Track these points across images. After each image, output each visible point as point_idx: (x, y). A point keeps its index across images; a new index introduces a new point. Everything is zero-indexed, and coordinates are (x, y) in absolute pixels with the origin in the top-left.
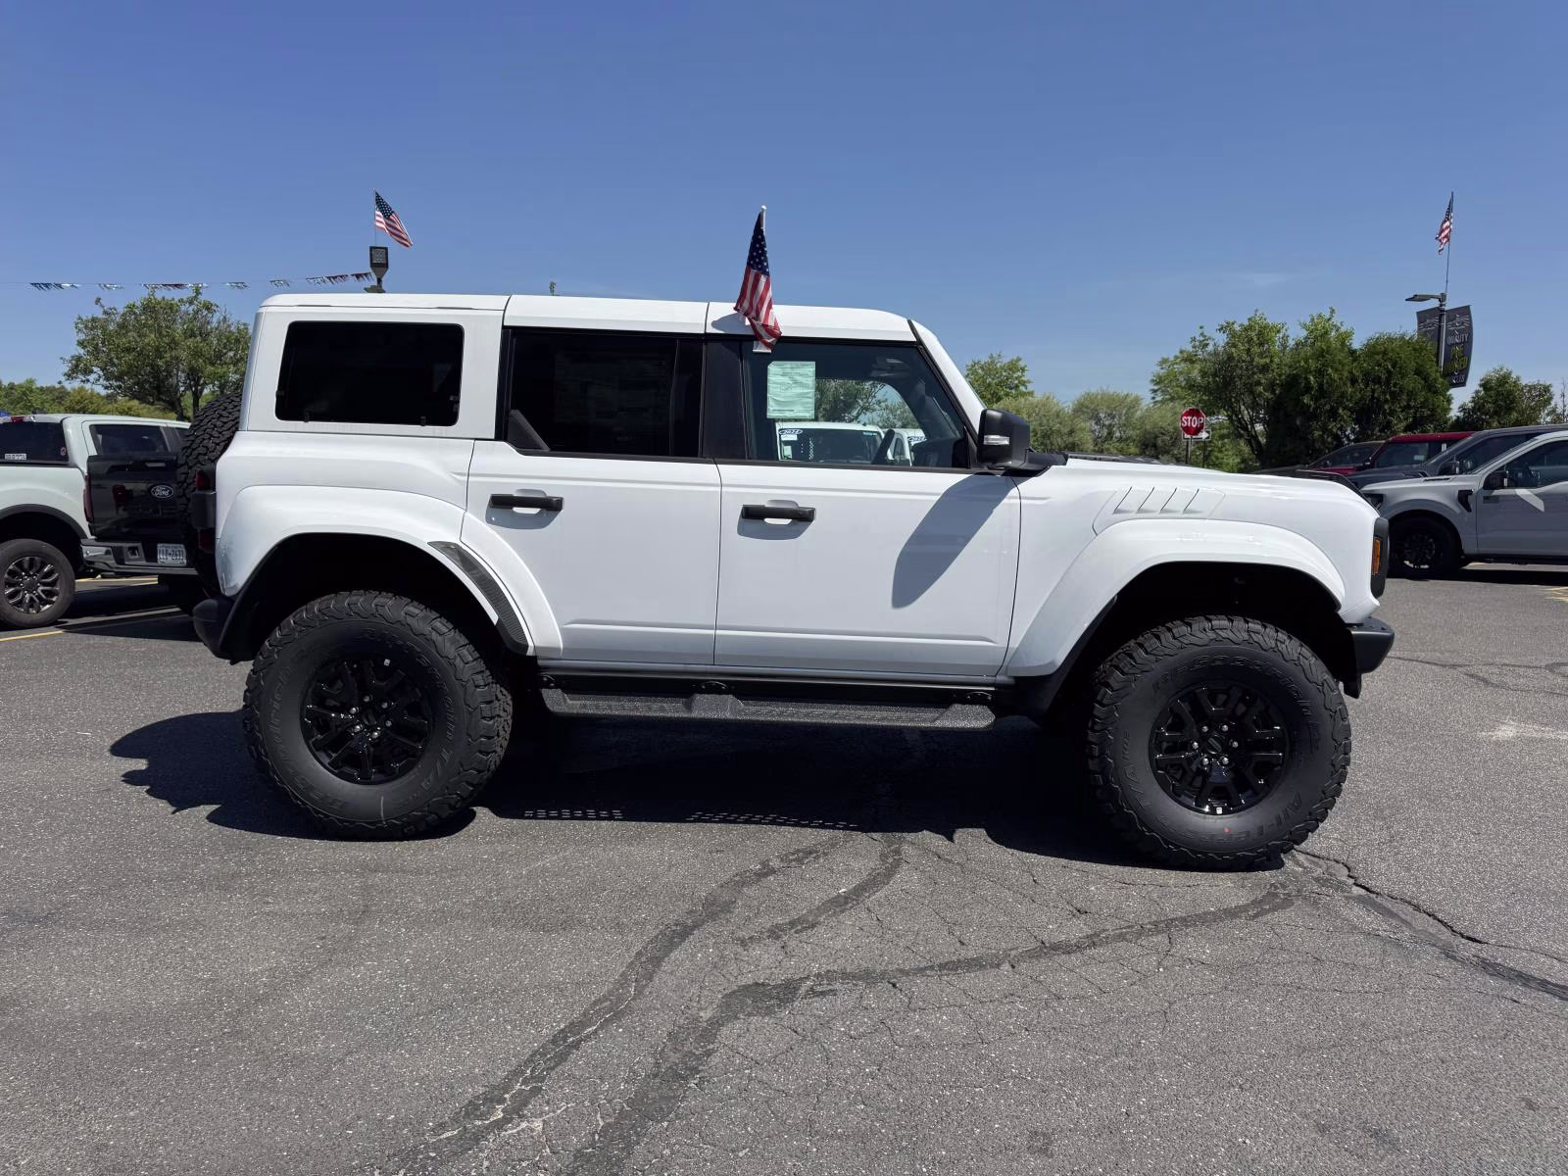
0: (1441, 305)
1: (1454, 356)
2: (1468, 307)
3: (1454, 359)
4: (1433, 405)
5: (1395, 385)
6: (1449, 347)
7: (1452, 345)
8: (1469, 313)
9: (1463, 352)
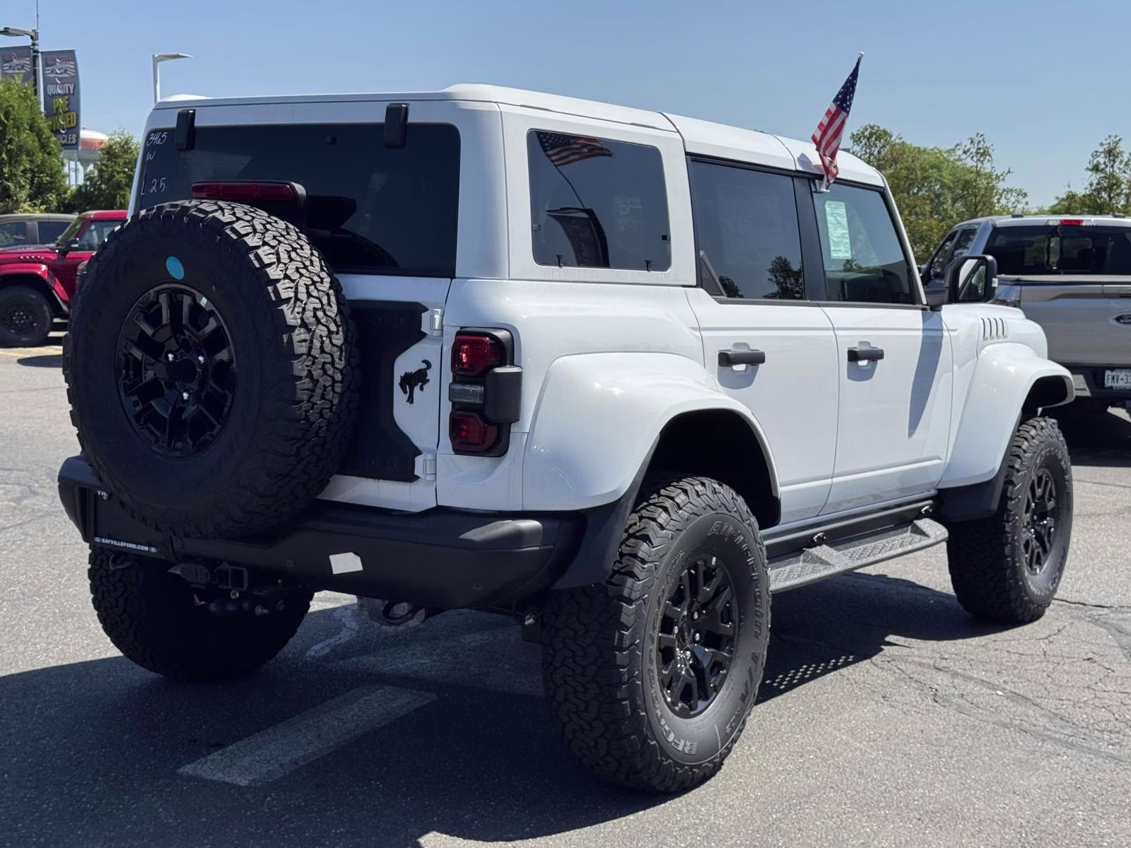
0: (34, 44)
1: (57, 109)
2: (72, 52)
3: (57, 113)
4: (51, 169)
5: (11, 141)
6: (49, 98)
7: (53, 96)
8: (74, 59)
9: (68, 105)
